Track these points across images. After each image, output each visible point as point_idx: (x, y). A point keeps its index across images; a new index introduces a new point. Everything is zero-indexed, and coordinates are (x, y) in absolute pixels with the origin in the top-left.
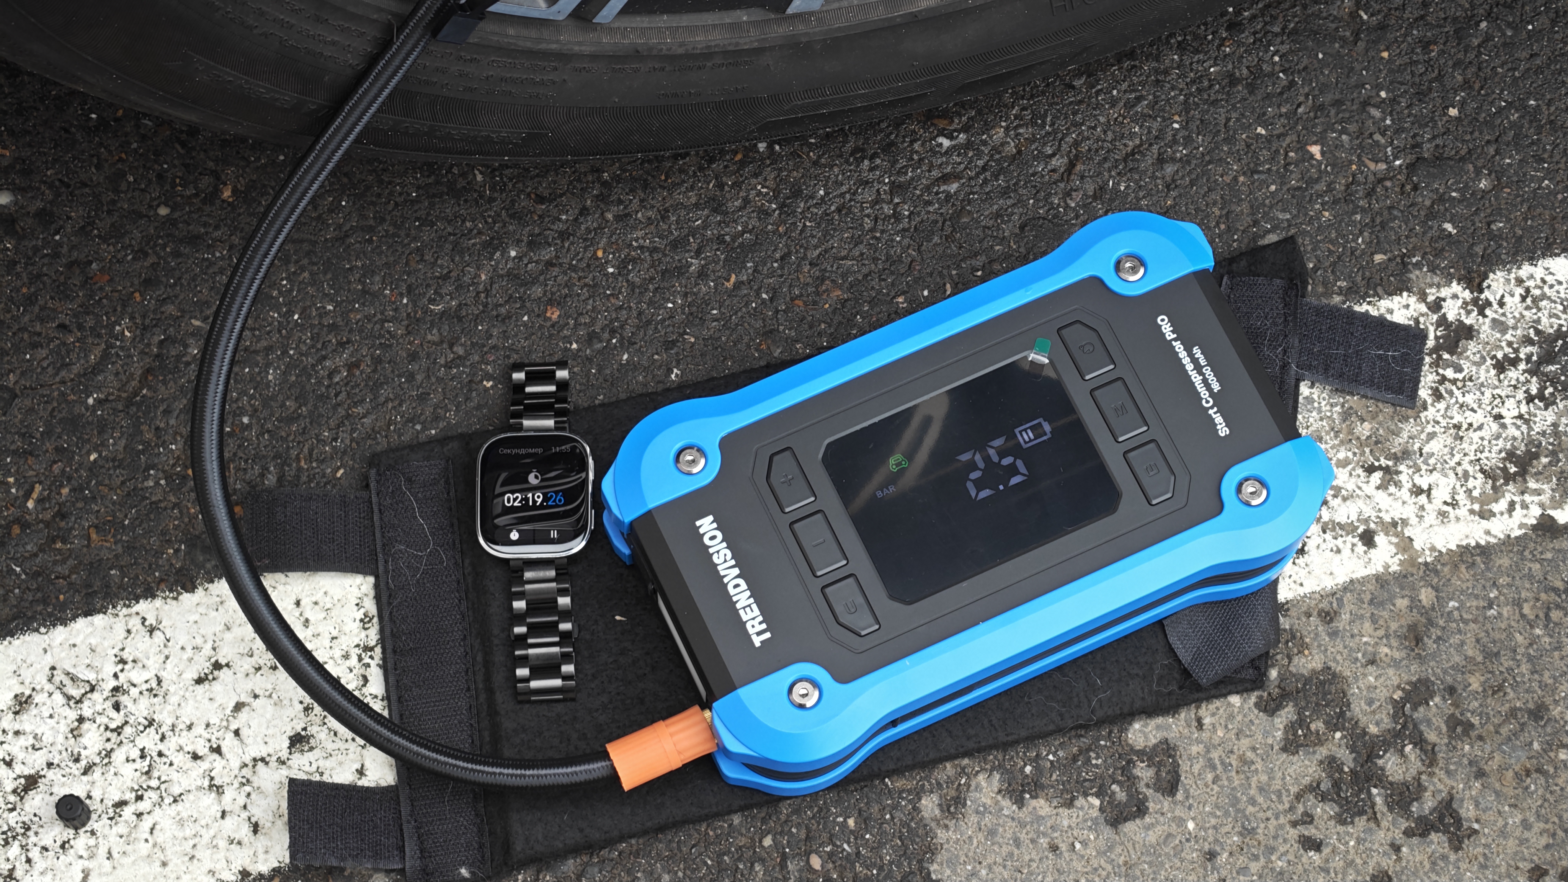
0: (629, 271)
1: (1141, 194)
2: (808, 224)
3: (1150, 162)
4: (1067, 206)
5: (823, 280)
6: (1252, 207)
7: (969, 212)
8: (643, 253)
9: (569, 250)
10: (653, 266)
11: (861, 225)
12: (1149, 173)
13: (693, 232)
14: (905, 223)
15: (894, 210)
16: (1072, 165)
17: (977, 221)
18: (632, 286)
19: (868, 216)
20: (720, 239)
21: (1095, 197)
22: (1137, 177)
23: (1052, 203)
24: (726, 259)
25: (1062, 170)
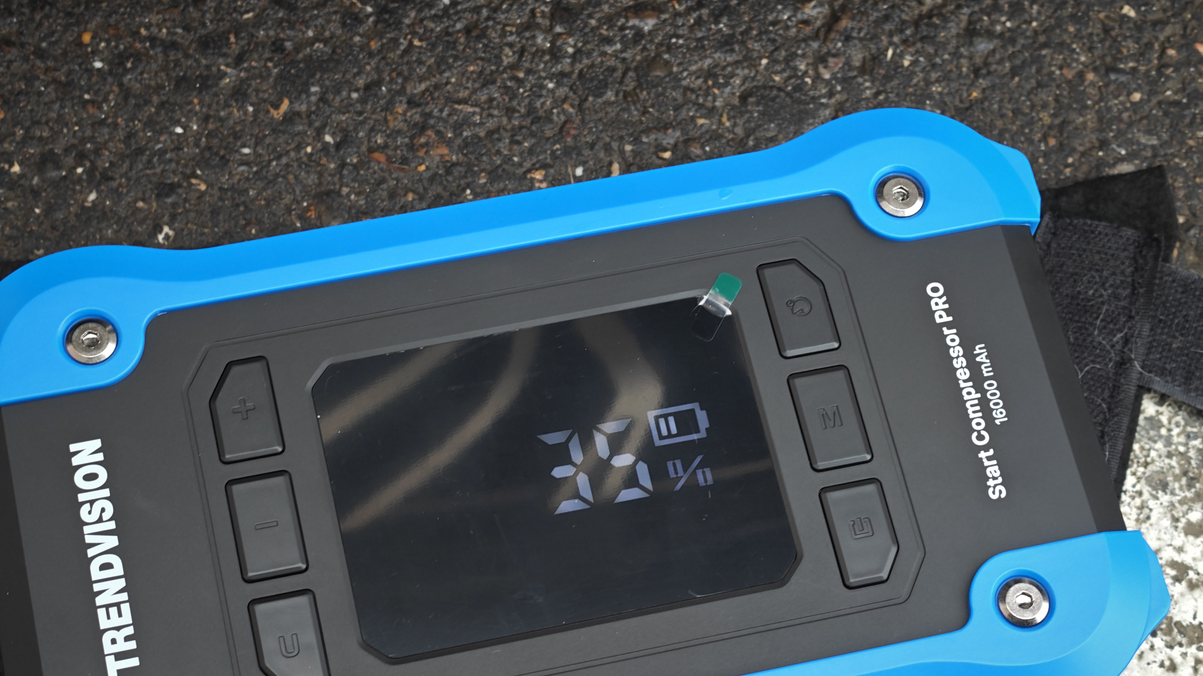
0: (126, 71)
1: (934, 76)
2: (416, 43)
3: (954, 31)
4: (817, 77)
5: (422, 128)
6: (1100, 120)
7: (667, 63)
8: (152, 46)
9: (40, 24)
10: (164, 68)
11: (498, 57)
12: (951, 48)
13: (238, 28)
14: (565, 64)
15: (553, 43)
16: (834, 18)
17: (677, 79)
18: (126, 93)
19: (511, 45)
20: (278, 46)
21: (863, 70)
22: (931, 50)
23: (795, 69)
24: (280, 76)
25: (819, 23)
